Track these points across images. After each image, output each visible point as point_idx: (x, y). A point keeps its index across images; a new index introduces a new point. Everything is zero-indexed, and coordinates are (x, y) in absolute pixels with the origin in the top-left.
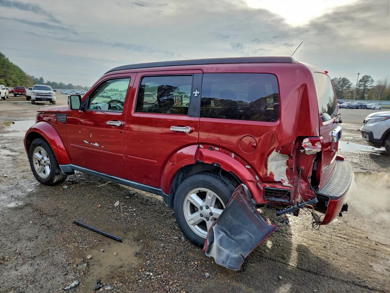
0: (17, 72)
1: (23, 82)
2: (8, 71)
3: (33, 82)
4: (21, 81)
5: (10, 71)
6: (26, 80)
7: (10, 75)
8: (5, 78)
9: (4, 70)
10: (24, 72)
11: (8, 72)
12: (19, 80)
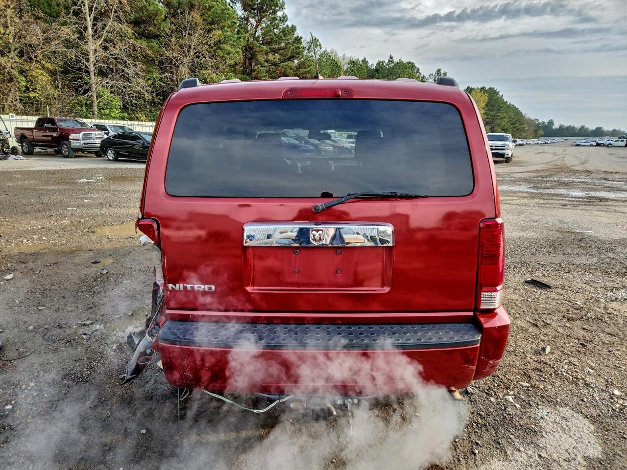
0: (512, 115)
1: (518, 129)
2: (498, 114)
3: (535, 128)
4: (514, 127)
5: (501, 114)
6: (522, 126)
7: (500, 120)
8: (492, 125)
9: (493, 113)
10: (523, 113)
11: (498, 116)
12: (512, 126)
